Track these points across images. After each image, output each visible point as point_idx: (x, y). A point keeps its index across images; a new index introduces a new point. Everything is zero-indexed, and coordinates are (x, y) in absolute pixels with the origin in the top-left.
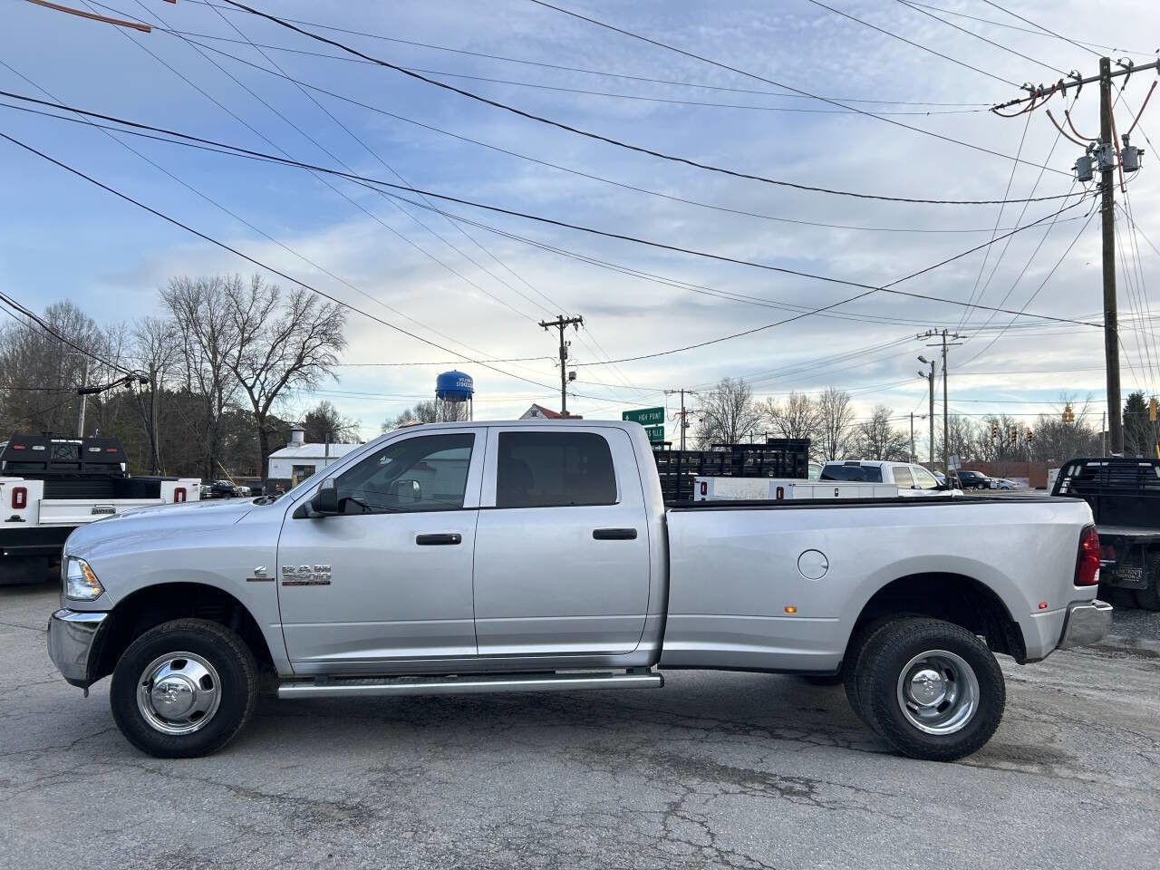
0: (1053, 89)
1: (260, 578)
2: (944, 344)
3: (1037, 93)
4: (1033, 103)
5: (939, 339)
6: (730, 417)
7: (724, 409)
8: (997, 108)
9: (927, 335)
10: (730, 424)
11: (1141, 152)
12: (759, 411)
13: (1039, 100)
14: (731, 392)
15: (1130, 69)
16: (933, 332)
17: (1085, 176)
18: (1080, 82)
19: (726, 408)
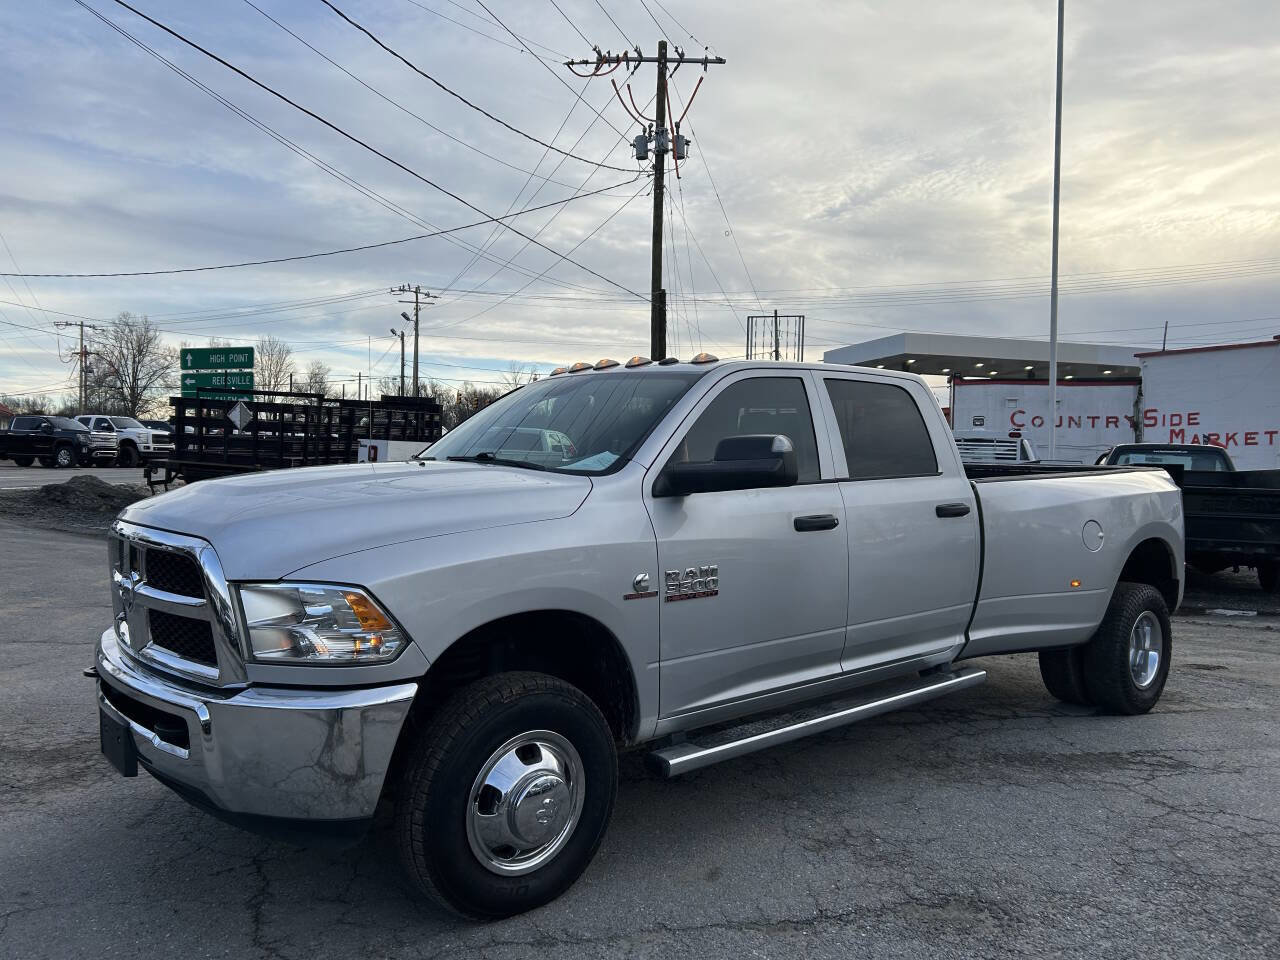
0: (618, 60)
1: (640, 592)
2: (417, 302)
3: (602, 60)
4: (597, 69)
5: (412, 296)
6: (130, 363)
7: (121, 352)
8: (572, 63)
9: (400, 290)
10: (130, 371)
11: (688, 143)
12: (169, 358)
13: (605, 68)
14: (131, 331)
15: (681, 59)
16: (407, 288)
17: (642, 157)
18: (640, 59)
19: (125, 351)
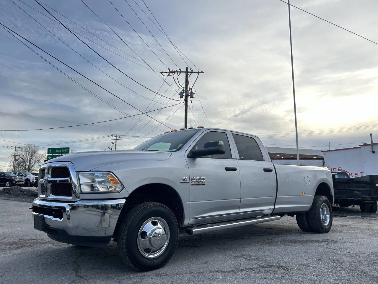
0: (175, 72)
1: (184, 182)
2: (116, 139)
3: (170, 72)
4: (169, 74)
5: (115, 138)
6: (29, 158)
7: (26, 156)
8: (162, 73)
9: (111, 136)
10: (29, 161)
11: (194, 94)
12: (41, 157)
13: (171, 74)
14: (30, 149)
15: (192, 72)
16: (113, 135)
17: (181, 97)
18: (181, 72)
19: (27, 155)
